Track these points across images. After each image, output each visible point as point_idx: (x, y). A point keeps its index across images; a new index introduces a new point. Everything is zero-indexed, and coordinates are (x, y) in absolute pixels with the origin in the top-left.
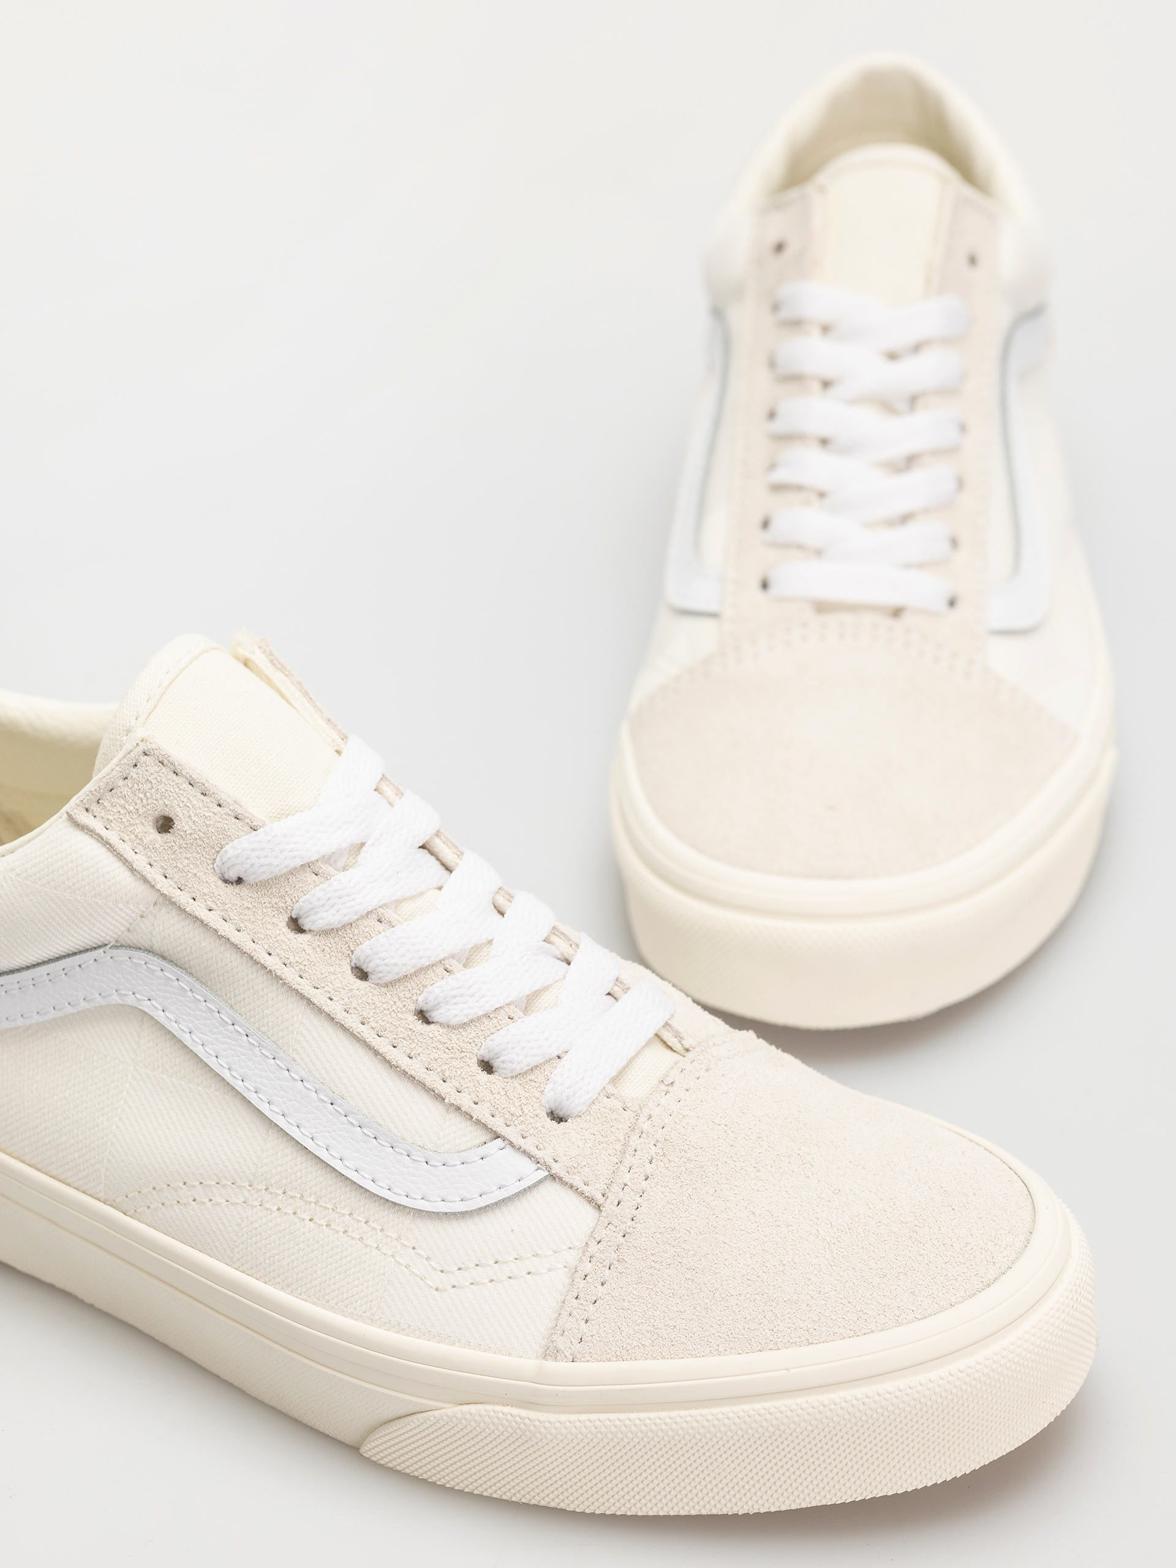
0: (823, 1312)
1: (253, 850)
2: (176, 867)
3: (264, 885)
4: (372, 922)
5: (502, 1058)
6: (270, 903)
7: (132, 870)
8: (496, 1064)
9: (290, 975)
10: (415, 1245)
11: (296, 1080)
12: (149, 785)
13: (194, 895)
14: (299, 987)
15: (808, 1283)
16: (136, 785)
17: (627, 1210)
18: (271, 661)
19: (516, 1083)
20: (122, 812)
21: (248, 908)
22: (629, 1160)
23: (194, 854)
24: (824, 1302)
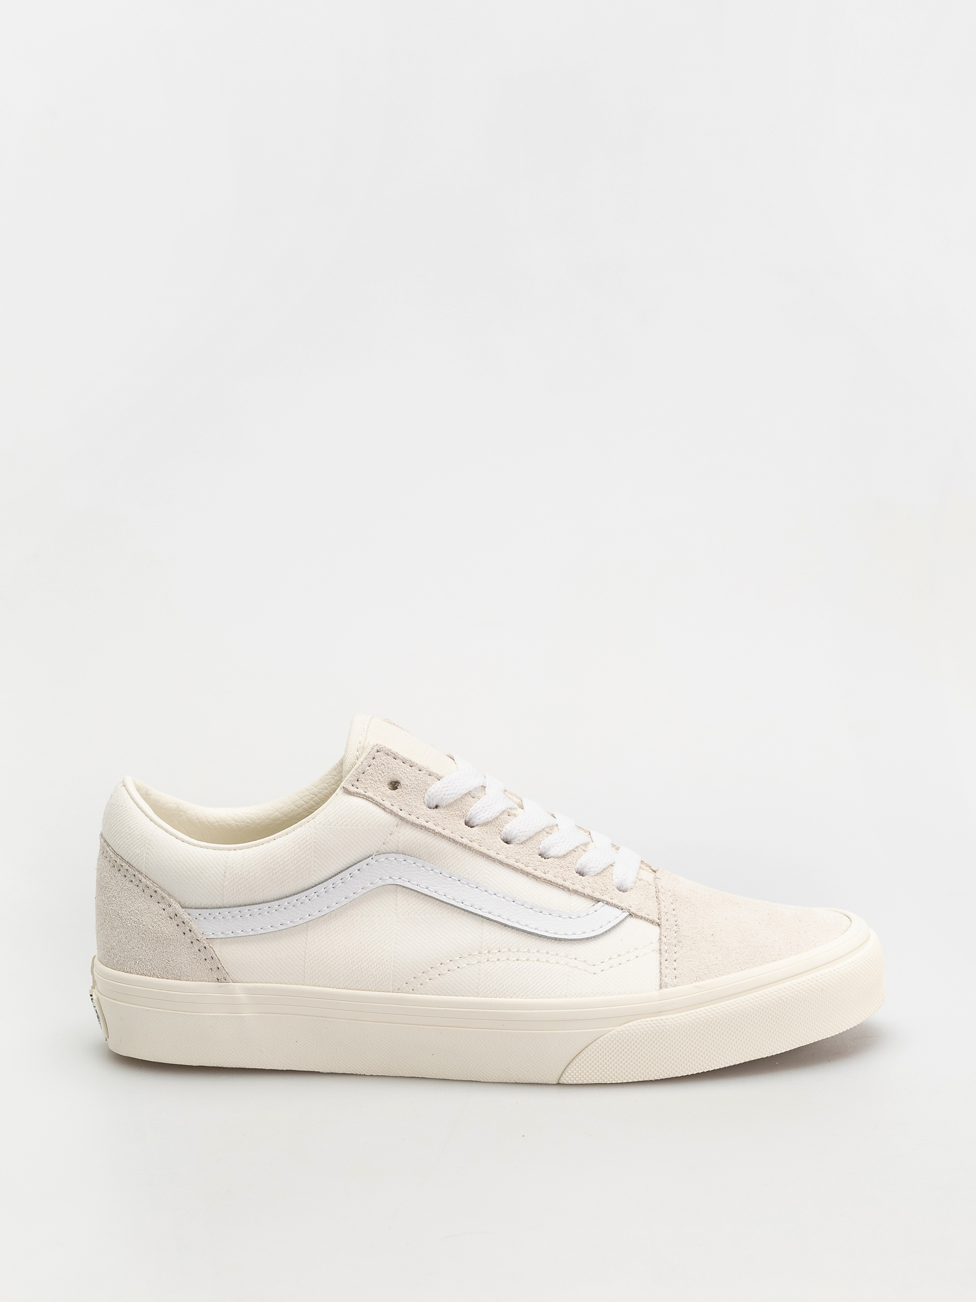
1: (444, 787)
2: (406, 804)
3: (449, 806)
4: (506, 815)
5: (588, 867)
6: (455, 814)
7: (384, 809)
8: (585, 870)
9: (475, 845)
10: (576, 957)
11: (491, 894)
12: (383, 766)
13: (417, 816)
14: (481, 850)
16: (376, 768)
17: (672, 923)
19: (598, 877)
20: (372, 782)
21: (445, 818)
22: (663, 903)
23: (413, 796)
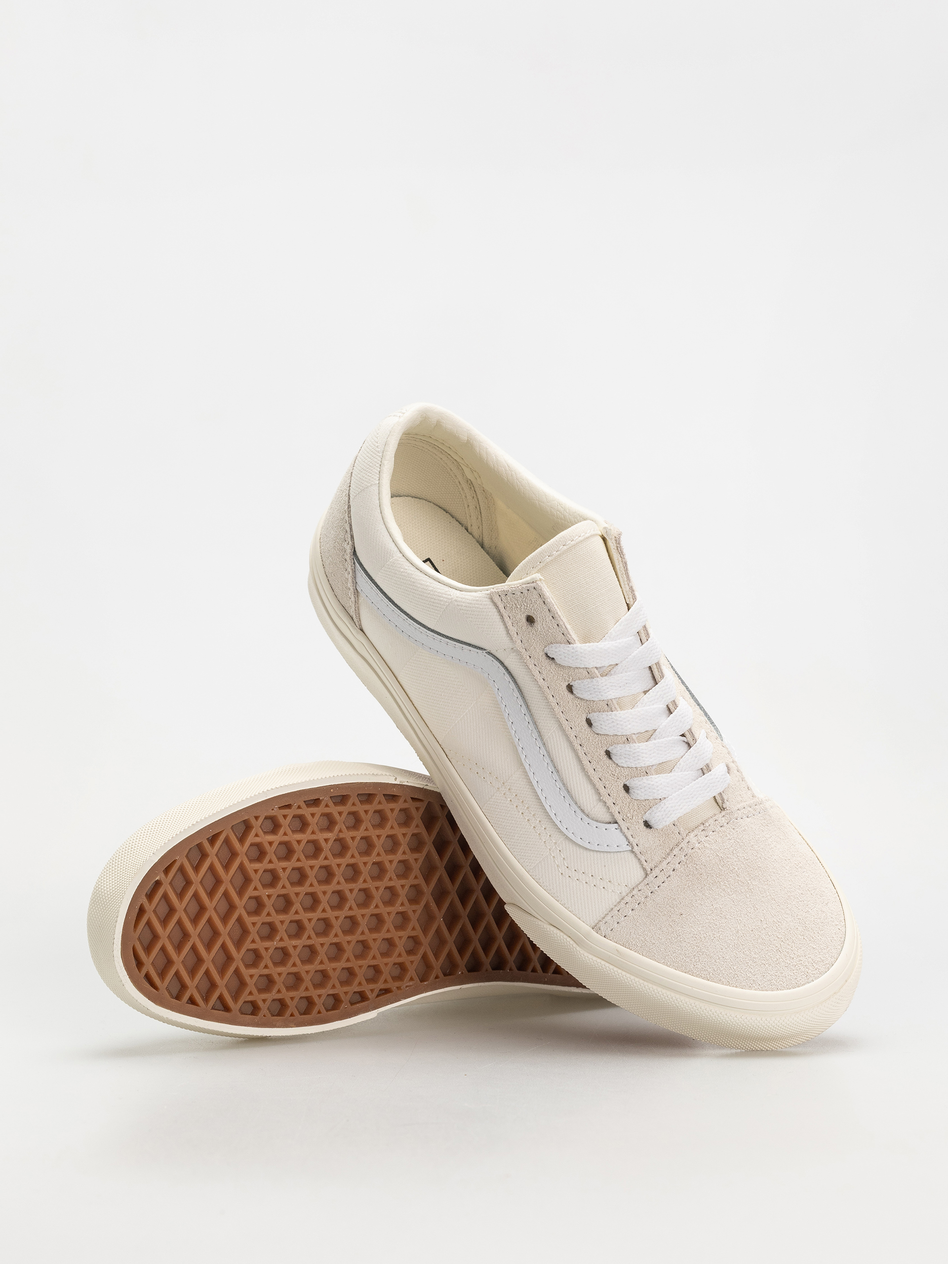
0: (720, 968)
3: (562, 667)
5: (635, 789)
6: (562, 675)
7: (508, 632)
8: (631, 790)
9: (558, 710)
10: (561, 850)
12: (531, 601)
15: (721, 951)
17: (658, 882)
18: (617, 547)
19: (636, 803)
20: (514, 604)
21: (552, 672)
22: (669, 859)
23: (538, 639)
24: (723, 963)
